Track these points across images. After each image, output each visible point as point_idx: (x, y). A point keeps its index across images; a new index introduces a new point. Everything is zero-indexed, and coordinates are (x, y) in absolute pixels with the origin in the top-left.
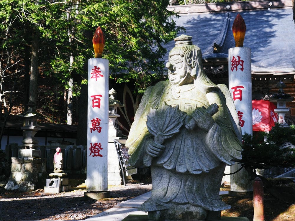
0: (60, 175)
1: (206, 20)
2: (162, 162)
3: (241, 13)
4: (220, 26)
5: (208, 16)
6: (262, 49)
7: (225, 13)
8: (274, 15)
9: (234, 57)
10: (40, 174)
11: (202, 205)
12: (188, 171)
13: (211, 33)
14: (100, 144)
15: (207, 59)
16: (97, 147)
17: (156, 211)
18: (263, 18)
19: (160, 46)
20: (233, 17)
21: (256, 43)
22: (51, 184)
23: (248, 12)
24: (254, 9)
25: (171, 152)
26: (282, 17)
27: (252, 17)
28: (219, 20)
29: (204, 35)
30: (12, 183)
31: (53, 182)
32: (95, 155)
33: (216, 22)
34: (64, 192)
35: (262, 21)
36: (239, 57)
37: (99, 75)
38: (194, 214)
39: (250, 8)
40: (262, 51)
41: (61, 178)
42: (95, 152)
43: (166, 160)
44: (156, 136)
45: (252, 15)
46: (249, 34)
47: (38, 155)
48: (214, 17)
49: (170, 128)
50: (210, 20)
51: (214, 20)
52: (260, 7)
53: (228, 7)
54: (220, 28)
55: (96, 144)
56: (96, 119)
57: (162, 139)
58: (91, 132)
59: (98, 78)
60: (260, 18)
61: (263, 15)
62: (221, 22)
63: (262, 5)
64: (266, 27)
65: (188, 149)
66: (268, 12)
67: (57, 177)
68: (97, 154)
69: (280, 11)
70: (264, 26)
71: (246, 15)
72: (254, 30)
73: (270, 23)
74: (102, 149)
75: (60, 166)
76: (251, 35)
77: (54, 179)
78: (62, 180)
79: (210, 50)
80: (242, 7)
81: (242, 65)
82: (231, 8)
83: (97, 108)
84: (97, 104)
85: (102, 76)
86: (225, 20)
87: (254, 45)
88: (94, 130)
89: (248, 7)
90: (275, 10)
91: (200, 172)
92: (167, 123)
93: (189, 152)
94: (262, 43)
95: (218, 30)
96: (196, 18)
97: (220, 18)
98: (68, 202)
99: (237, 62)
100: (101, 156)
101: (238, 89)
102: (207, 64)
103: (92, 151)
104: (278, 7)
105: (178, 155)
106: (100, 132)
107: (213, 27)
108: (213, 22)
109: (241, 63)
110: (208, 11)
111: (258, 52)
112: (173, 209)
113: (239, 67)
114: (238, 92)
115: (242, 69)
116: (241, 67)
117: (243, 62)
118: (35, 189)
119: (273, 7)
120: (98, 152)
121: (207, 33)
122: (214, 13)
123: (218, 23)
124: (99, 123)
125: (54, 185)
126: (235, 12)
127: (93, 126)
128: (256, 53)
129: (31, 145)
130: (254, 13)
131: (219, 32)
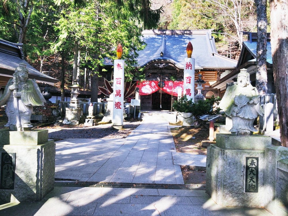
0: (93, 117)
1: (153, 39)
2: (239, 115)
3: (171, 36)
4: (161, 42)
5: (154, 36)
6: (182, 55)
7: (162, 35)
8: (187, 38)
9: (187, 63)
10: (81, 117)
11: (250, 130)
12: (248, 118)
13: (156, 45)
14: (120, 102)
15: (157, 60)
16: (119, 104)
17: (236, 132)
18: (182, 39)
19: (135, 52)
20: (167, 38)
21: (179, 52)
22: (88, 122)
23: (174, 36)
24: (177, 34)
25: (243, 111)
26: (191, 39)
27: (176, 38)
28: (159, 39)
29: (152, 47)
30: (67, 120)
31: (89, 120)
32: (118, 108)
33: (158, 40)
34: (95, 126)
35: (181, 41)
36: (190, 63)
37: (120, 68)
38: (248, 133)
39: (175, 33)
40: (182, 57)
41: (93, 118)
42: (118, 107)
43: (241, 114)
44: (238, 106)
45: (176, 37)
46: (175, 48)
47: (79, 107)
48: (157, 37)
49: (244, 103)
50: (155, 38)
51: (157, 39)
52: (180, 33)
53: (164, 32)
54: (160, 43)
55: (118, 103)
56: (118, 90)
57: (240, 107)
58: (116, 96)
59: (120, 70)
60: (180, 39)
61: (182, 38)
62: (161, 40)
63: (181, 33)
64: (183, 44)
65: (249, 110)
66: (184, 36)
67: (90, 118)
68: (119, 107)
69: (190, 36)
70: (183, 43)
71: (173, 37)
72: (177, 46)
73: (185, 42)
74: (121, 105)
75: (92, 113)
76: (176, 48)
77: (89, 119)
78: (93, 119)
79: (157, 54)
80: (171, 33)
81: (191, 67)
82: (165, 33)
83: (119, 84)
84: (119, 83)
85: (122, 69)
86: (163, 39)
87: (178, 53)
88: (117, 95)
89: (174, 33)
90: (188, 36)
91: (252, 119)
92: (243, 101)
93: (249, 112)
94: (182, 52)
95: (160, 44)
96: (148, 37)
97: (160, 38)
98: (104, 130)
99: (189, 65)
100: (121, 108)
101: (189, 78)
102: (157, 62)
103: (116, 106)
104: (189, 34)
105: (245, 112)
106: (120, 96)
107: (157, 42)
108: (156, 40)
109: (190, 66)
110: (154, 33)
111: (180, 57)
112: (241, 131)
113: (190, 67)
114: (189, 80)
115: (191, 69)
116: (190, 68)
117: (191, 65)
118: (79, 124)
119: (187, 34)
120: (119, 106)
121: (154, 45)
122: (157, 35)
123: (159, 40)
124: (120, 92)
125: (90, 122)
126: (168, 35)
127: (117, 93)
128: (179, 57)
129: (76, 102)
130: (177, 36)
131: (160, 45)
